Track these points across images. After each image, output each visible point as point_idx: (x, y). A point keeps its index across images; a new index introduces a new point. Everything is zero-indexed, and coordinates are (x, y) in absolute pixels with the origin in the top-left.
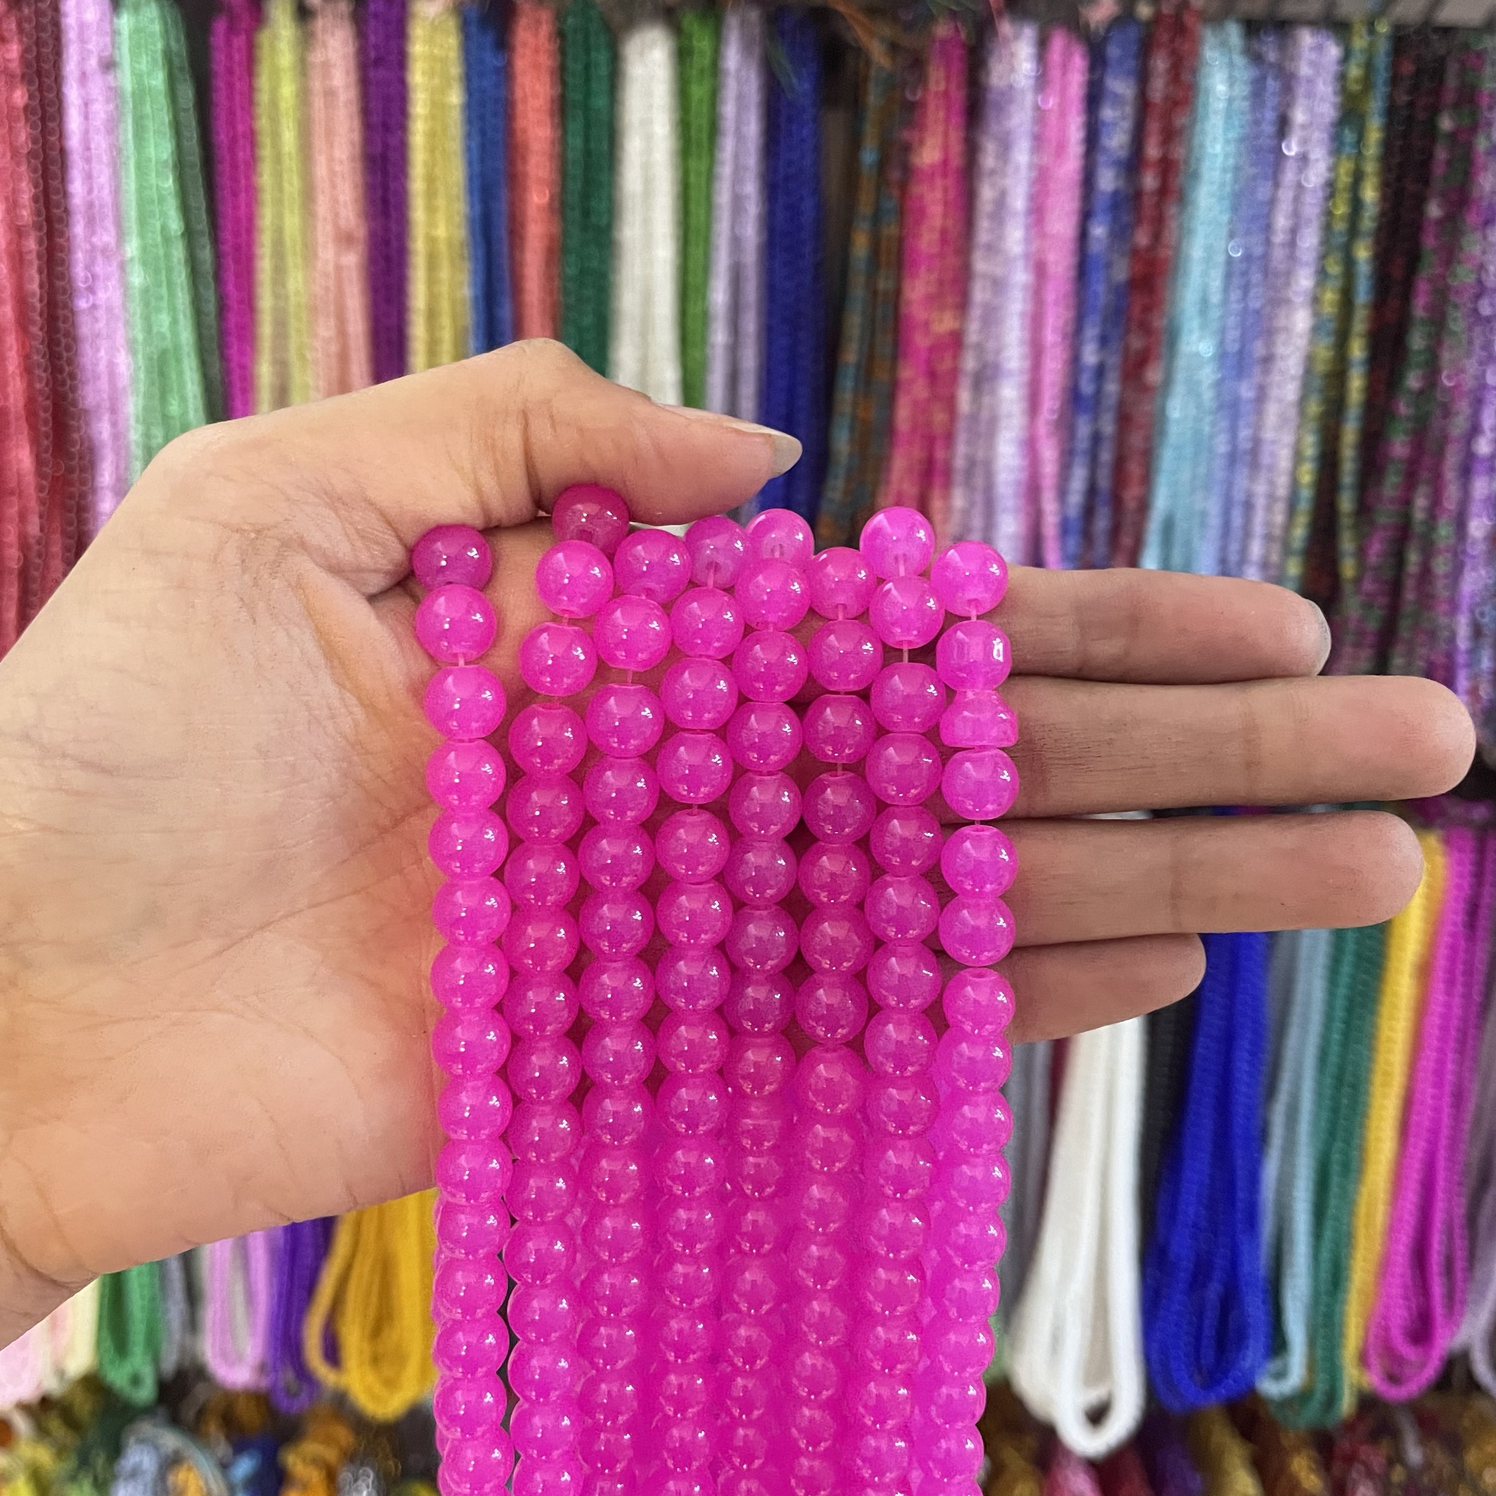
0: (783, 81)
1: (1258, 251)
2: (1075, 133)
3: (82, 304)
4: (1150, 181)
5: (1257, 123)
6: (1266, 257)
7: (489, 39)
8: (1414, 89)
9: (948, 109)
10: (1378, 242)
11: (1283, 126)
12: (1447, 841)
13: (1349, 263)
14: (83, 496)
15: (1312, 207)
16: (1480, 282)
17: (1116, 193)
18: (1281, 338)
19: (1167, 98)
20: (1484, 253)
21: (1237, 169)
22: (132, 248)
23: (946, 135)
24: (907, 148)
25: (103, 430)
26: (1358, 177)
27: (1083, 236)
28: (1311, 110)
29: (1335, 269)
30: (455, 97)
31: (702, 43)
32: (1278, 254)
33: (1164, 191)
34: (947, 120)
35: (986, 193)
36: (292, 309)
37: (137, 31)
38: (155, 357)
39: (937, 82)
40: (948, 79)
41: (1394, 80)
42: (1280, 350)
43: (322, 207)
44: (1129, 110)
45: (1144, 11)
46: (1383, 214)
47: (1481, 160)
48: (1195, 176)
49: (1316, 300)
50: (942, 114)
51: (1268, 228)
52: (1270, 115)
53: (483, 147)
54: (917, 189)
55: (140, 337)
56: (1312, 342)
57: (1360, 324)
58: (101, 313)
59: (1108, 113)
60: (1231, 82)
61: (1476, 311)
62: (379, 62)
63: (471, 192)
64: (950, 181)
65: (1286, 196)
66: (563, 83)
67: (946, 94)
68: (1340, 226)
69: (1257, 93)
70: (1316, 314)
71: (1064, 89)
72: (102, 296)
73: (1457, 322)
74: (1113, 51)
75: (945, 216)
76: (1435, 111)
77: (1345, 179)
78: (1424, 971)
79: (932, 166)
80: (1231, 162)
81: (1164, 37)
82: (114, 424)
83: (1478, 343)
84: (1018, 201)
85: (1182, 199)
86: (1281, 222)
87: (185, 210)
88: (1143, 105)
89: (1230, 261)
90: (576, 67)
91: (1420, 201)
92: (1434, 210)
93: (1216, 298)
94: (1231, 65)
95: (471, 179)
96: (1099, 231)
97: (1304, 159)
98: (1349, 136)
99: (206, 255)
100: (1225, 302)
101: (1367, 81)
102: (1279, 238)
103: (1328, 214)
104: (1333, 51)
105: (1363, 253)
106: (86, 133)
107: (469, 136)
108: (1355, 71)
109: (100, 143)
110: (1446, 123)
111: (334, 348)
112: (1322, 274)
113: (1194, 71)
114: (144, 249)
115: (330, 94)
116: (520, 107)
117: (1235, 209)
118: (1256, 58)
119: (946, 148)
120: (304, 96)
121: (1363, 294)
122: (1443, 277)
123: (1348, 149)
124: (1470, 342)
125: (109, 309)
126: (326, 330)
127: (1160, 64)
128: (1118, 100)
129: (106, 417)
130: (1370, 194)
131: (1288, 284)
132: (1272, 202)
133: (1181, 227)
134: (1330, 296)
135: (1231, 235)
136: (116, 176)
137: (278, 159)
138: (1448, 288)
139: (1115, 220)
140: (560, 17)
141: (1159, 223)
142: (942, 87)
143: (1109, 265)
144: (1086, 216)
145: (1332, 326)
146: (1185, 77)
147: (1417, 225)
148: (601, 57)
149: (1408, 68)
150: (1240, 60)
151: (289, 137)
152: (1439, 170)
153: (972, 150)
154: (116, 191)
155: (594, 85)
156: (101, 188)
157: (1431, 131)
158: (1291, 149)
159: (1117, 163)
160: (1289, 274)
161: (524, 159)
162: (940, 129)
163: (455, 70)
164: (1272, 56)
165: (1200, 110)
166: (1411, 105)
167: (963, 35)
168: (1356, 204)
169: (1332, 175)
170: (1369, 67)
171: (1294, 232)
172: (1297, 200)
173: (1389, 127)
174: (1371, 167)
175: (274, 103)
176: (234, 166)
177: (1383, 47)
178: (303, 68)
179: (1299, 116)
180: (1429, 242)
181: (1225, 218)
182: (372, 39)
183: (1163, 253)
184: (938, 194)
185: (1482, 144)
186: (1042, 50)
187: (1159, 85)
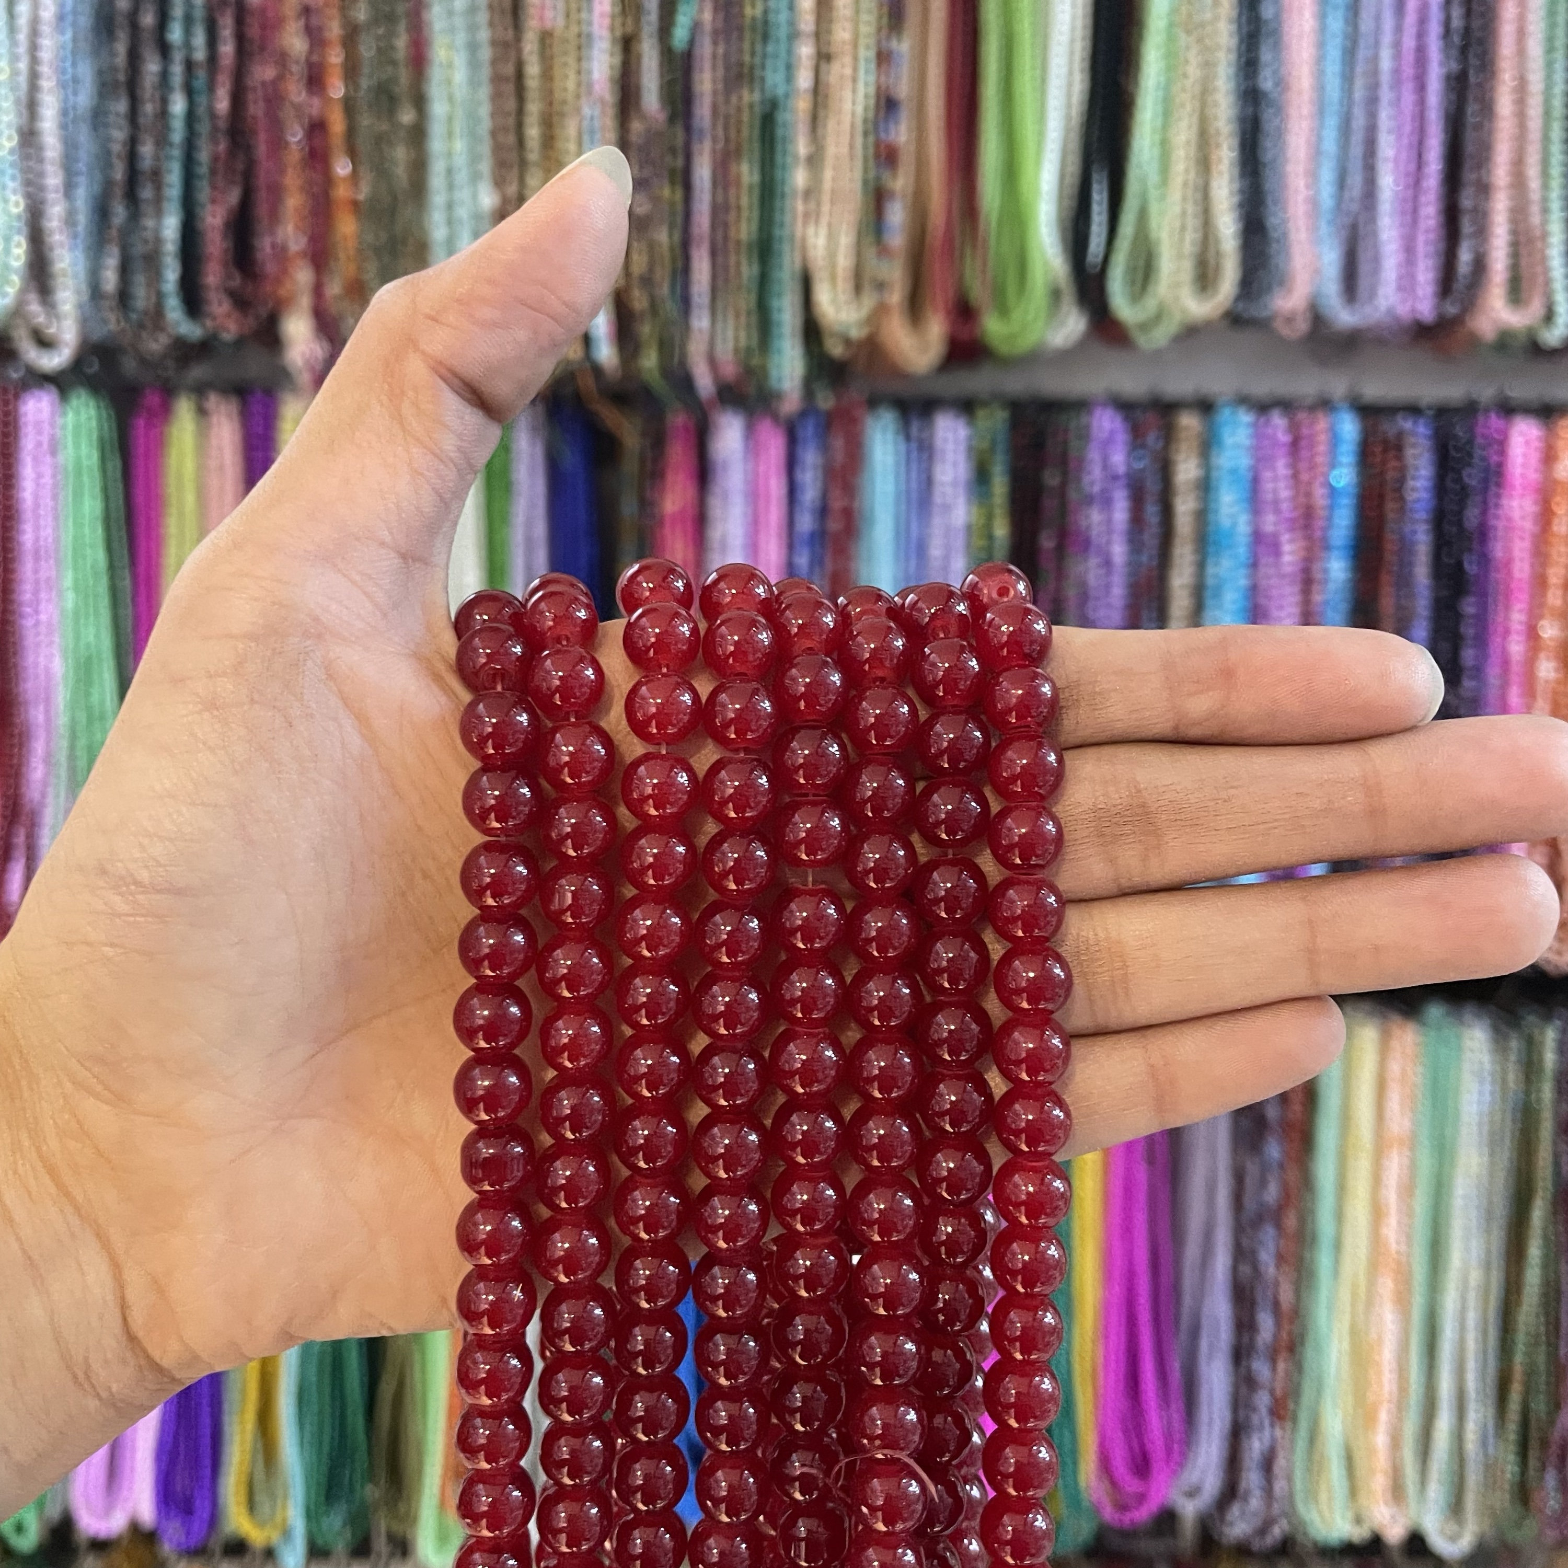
2: (779, 489)
3: (28, 623)
4: (834, 525)
9: (685, 473)
11: (929, 483)
14: (20, 765)
15: (959, 543)
16: (1083, 592)
17: (812, 532)
19: (845, 463)
20: (1088, 572)
22: (68, 580)
23: (683, 491)
24: (654, 502)
25: (36, 715)
26: (990, 517)
27: (789, 564)
33: (845, 531)
34: (684, 482)
35: (713, 534)
37: (77, 427)
38: (82, 660)
39: (674, 456)
40: (683, 453)
41: (1012, 450)
44: (818, 474)
45: (824, 403)
46: (1012, 545)
47: (1074, 504)
48: (870, 519)
50: (678, 477)
51: (926, 558)
52: (920, 476)
54: (663, 532)
55: (71, 646)
58: (43, 629)
59: (802, 476)
60: (891, 453)
61: (1085, 614)
64: (687, 525)
65: (937, 532)
68: (981, 555)
71: (769, 458)
72: (43, 617)
74: (804, 432)
75: (684, 550)
76: (1041, 471)
77: (980, 522)
79: (673, 514)
81: (839, 422)
82: (47, 712)
84: (737, 540)
85: (861, 535)
86: (936, 551)
87: (109, 549)
88: (830, 470)
91: (1035, 534)
92: (1047, 542)
94: (890, 441)
96: (803, 560)
97: (947, 508)
99: (126, 583)
101: (992, 449)
103: (970, 545)
104: (964, 430)
106: (36, 497)
108: (983, 444)
109: (47, 502)
110: (1051, 479)
113: (863, 445)
114: (76, 581)
117: (897, 543)
118: (908, 438)
119: (683, 500)
120: (201, 469)
123: (980, 500)
125: (49, 625)
127: (838, 442)
129: (41, 708)
130: (1001, 530)
132: (927, 539)
136: (56, 528)
137: (181, 514)
138: (1059, 598)
139: (814, 551)
141: (843, 555)
144: (791, 547)
146: (856, 450)
149: (1022, 441)
150: (895, 438)
151: (190, 499)
152: (1047, 513)
153: (702, 505)
154: (57, 540)
156: (46, 539)
157: (1039, 486)
158: (938, 499)
159: (811, 510)
162: (679, 487)
164: (918, 433)
165: (867, 471)
166: (1025, 467)
167: (692, 424)
168: (990, 537)
169: (971, 519)
170: (992, 440)
172: (946, 536)
173: (1010, 483)
174: (1000, 511)
175: (180, 477)
176: (148, 519)
177: (1001, 426)
178: (201, 451)
179: (940, 477)
180: (1043, 565)
184: (679, 535)
185: (1073, 495)
186: (750, 431)
187: (839, 456)
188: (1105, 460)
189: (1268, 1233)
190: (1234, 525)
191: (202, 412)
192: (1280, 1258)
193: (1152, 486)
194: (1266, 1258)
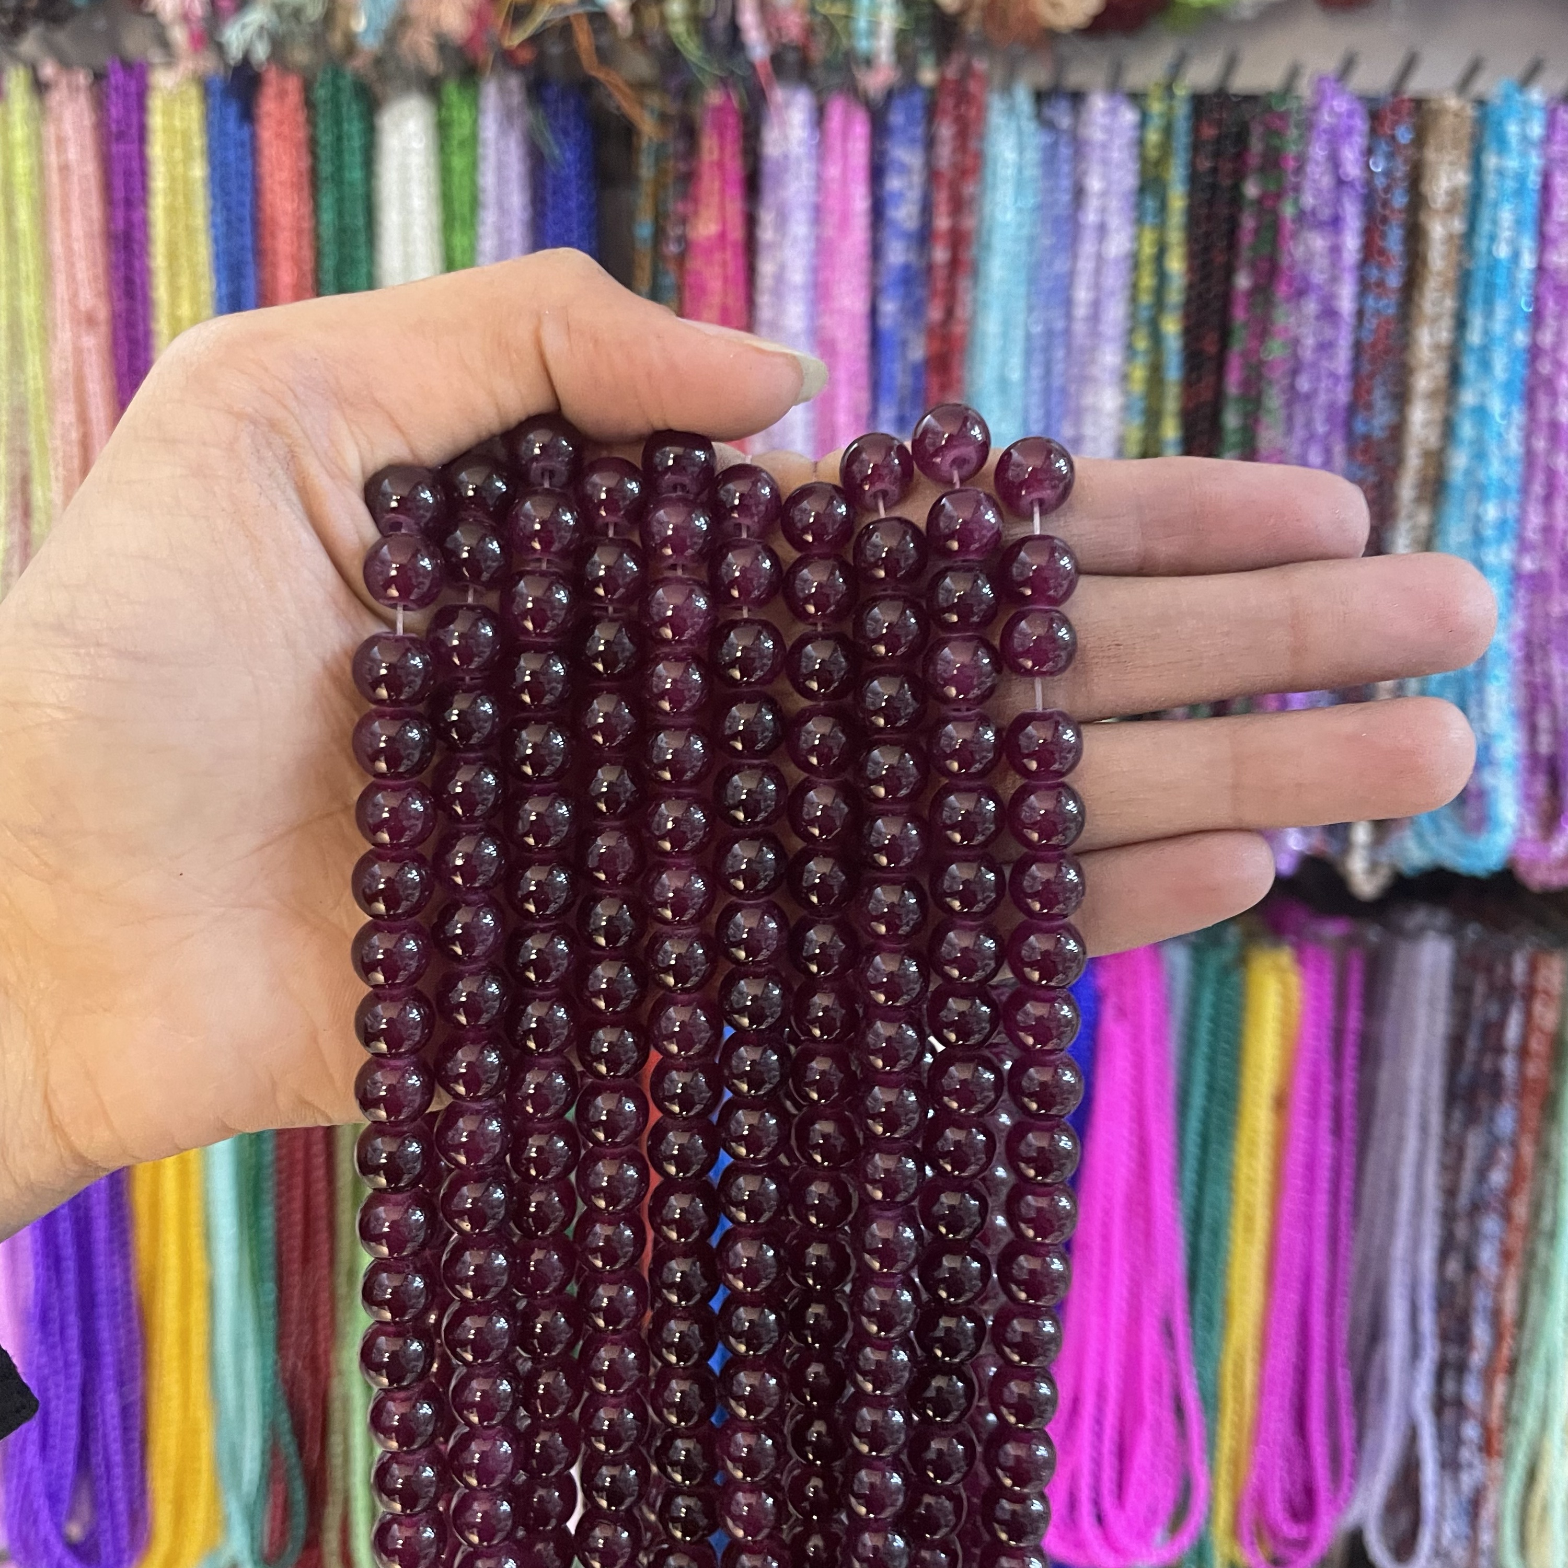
0: (546, 151)
1: (1059, 325)
2: (860, 203)
5: (1051, 191)
6: (1068, 332)
7: (233, 111)
8: (1217, 155)
9: (724, 181)
10: (1187, 316)
11: (1079, 193)
12: (1301, 960)
13: (1156, 337)
15: (1114, 279)
16: (1295, 356)
17: (906, 267)
18: (1088, 419)
19: (955, 166)
20: (1299, 326)
21: (1032, 240)
23: (722, 207)
24: (684, 221)
26: (1162, 248)
27: (873, 313)
28: (1105, 177)
29: (1142, 344)
30: (198, 171)
31: (461, 114)
32: (1080, 328)
33: (954, 264)
34: (723, 191)
35: (766, 268)
36: (30, 396)
39: (711, 152)
40: (722, 148)
41: (1196, 147)
42: (1089, 430)
43: (61, 288)
44: (917, 179)
45: (928, 76)
46: (1191, 287)
47: (1289, 226)
48: (987, 247)
49: (1125, 378)
50: (717, 185)
51: (1068, 303)
52: (1066, 183)
53: (228, 222)
54: (695, 263)
56: (1122, 421)
57: (1172, 404)
59: (894, 183)
60: (1021, 149)
61: (1292, 387)
62: (121, 136)
63: (217, 271)
64: (729, 255)
65: (1085, 266)
66: (314, 155)
67: (720, 165)
68: (1146, 299)
69: (1049, 159)
70: (1126, 393)
71: (845, 156)
73: (1274, 400)
74: (897, 118)
75: (725, 292)
76: (1239, 176)
77: (1148, 250)
78: (1281, 1103)
79: (709, 239)
80: (1025, 232)
81: (948, 103)
83: (1299, 420)
84: (798, 275)
85: (975, 271)
86: (1082, 295)
88: (932, 175)
89: (1028, 337)
90: (326, 139)
91: (1229, 272)
92: (1243, 281)
93: (1015, 375)
94: (1020, 132)
95: (217, 256)
96: (889, 307)
97: (1102, 229)
98: (1150, 203)
100: (1026, 379)
101: (1166, 146)
102: (1081, 311)
103: (1135, 287)
104: (1129, 116)
105: (1172, 327)
107: (213, 211)
108: (1153, 137)
110: (1251, 190)
111: (74, 435)
112: (1130, 351)
113: (981, 137)
115: (64, 169)
116: (268, 182)
117: (1032, 281)
118: (1046, 123)
119: (724, 222)
120: (40, 171)
121: (1173, 372)
122: (1257, 352)
123: (1150, 220)
124: (1290, 419)
126: (67, 414)
127: (946, 131)
128: (904, 169)
130: (1176, 264)
131: (1093, 361)
132: (1071, 276)
133: (975, 300)
134: (1139, 373)
135: (1030, 309)
137: (13, 237)
138: (1261, 363)
139: (907, 295)
140: (307, 87)
141: (951, 298)
142: (715, 156)
143: (904, 343)
144: (875, 291)
145: (1140, 405)
146: (973, 145)
147: (1226, 297)
148: (354, 128)
149: (1209, 132)
150: (1030, 126)
152: (1246, 239)
153: (751, 222)
155: (347, 157)
157: (1236, 198)
158: (1090, 217)
159: (906, 235)
160: (1094, 349)
161: (273, 235)
162: (715, 199)
163: (198, 142)
164: (1065, 121)
165: (990, 179)
166: (1214, 170)
167: (735, 103)
168: (1162, 275)
169: (1136, 246)
170: (1168, 131)
171: (1096, 306)
172: (1098, 271)
173: (1192, 194)
174: (1176, 236)
175: (8, 179)
177: (1182, 110)
178: (37, 143)
179: (1094, 184)
180: (1239, 315)
181: (1022, 290)
182: (114, 112)
183: (958, 329)
184: (717, 270)
185: (1288, 210)
186: (820, 116)
187: (945, 153)
188: (1335, 161)
189: (1491, 1225)
190: (1516, 256)
191: (40, 87)
192: (1506, 1256)
193: (1399, 200)
194: (1487, 1256)
